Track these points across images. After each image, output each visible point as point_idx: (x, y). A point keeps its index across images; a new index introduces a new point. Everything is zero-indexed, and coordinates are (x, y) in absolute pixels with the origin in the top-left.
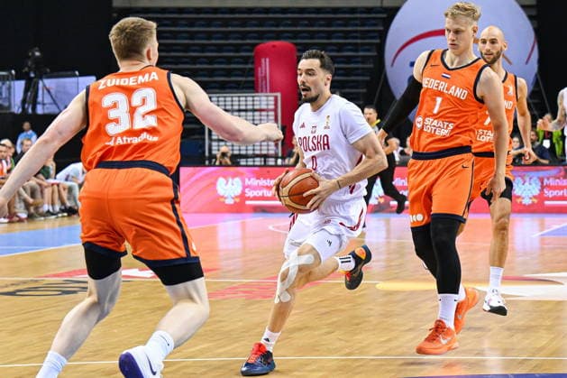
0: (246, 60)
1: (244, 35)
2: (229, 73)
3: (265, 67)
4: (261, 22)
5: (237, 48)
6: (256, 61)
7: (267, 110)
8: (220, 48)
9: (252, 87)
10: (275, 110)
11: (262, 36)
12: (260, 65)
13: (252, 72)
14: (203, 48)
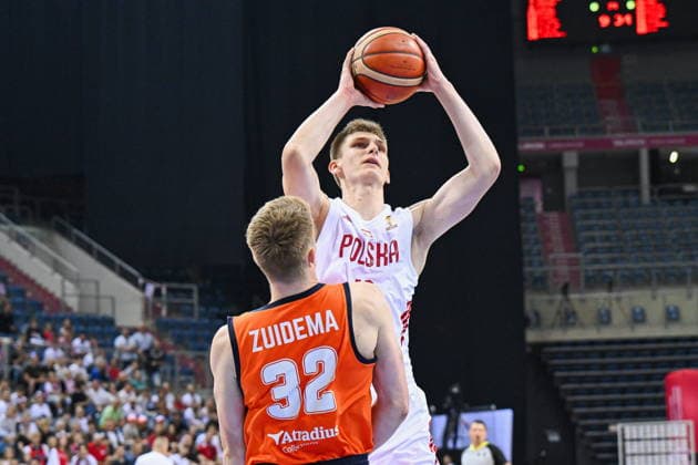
0: (657, 389)
1: (654, 365)
2: (641, 402)
3: (677, 396)
4: (672, 352)
5: (649, 377)
6: (666, 390)
7: (680, 438)
8: (631, 378)
9: (663, 415)
10: (688, 438)
11: (673, 365)
12: (670, 393)
13: (663, 401)
14: (615, 379)
